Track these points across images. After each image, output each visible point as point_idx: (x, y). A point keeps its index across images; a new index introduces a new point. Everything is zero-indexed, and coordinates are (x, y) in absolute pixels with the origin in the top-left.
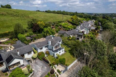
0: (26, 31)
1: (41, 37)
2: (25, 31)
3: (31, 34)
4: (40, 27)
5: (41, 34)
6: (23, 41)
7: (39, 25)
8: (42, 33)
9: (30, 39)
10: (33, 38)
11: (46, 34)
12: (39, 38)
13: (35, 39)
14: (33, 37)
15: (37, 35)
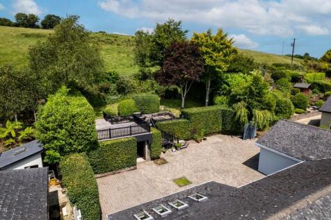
0: (122, 90)
1: (207, 126)
2: (113, 87)
3: (144, 105)
4: (208, 61)
5: (207, 109)
6: (61, 150)
7: (204, 49)
8: (212, 103)
9: (123, 139)
10: (154, 131)
11: (242, 112)
12: (194, 132)
13: (169, 141)
14: (154, 121)
15: (184, 115)
